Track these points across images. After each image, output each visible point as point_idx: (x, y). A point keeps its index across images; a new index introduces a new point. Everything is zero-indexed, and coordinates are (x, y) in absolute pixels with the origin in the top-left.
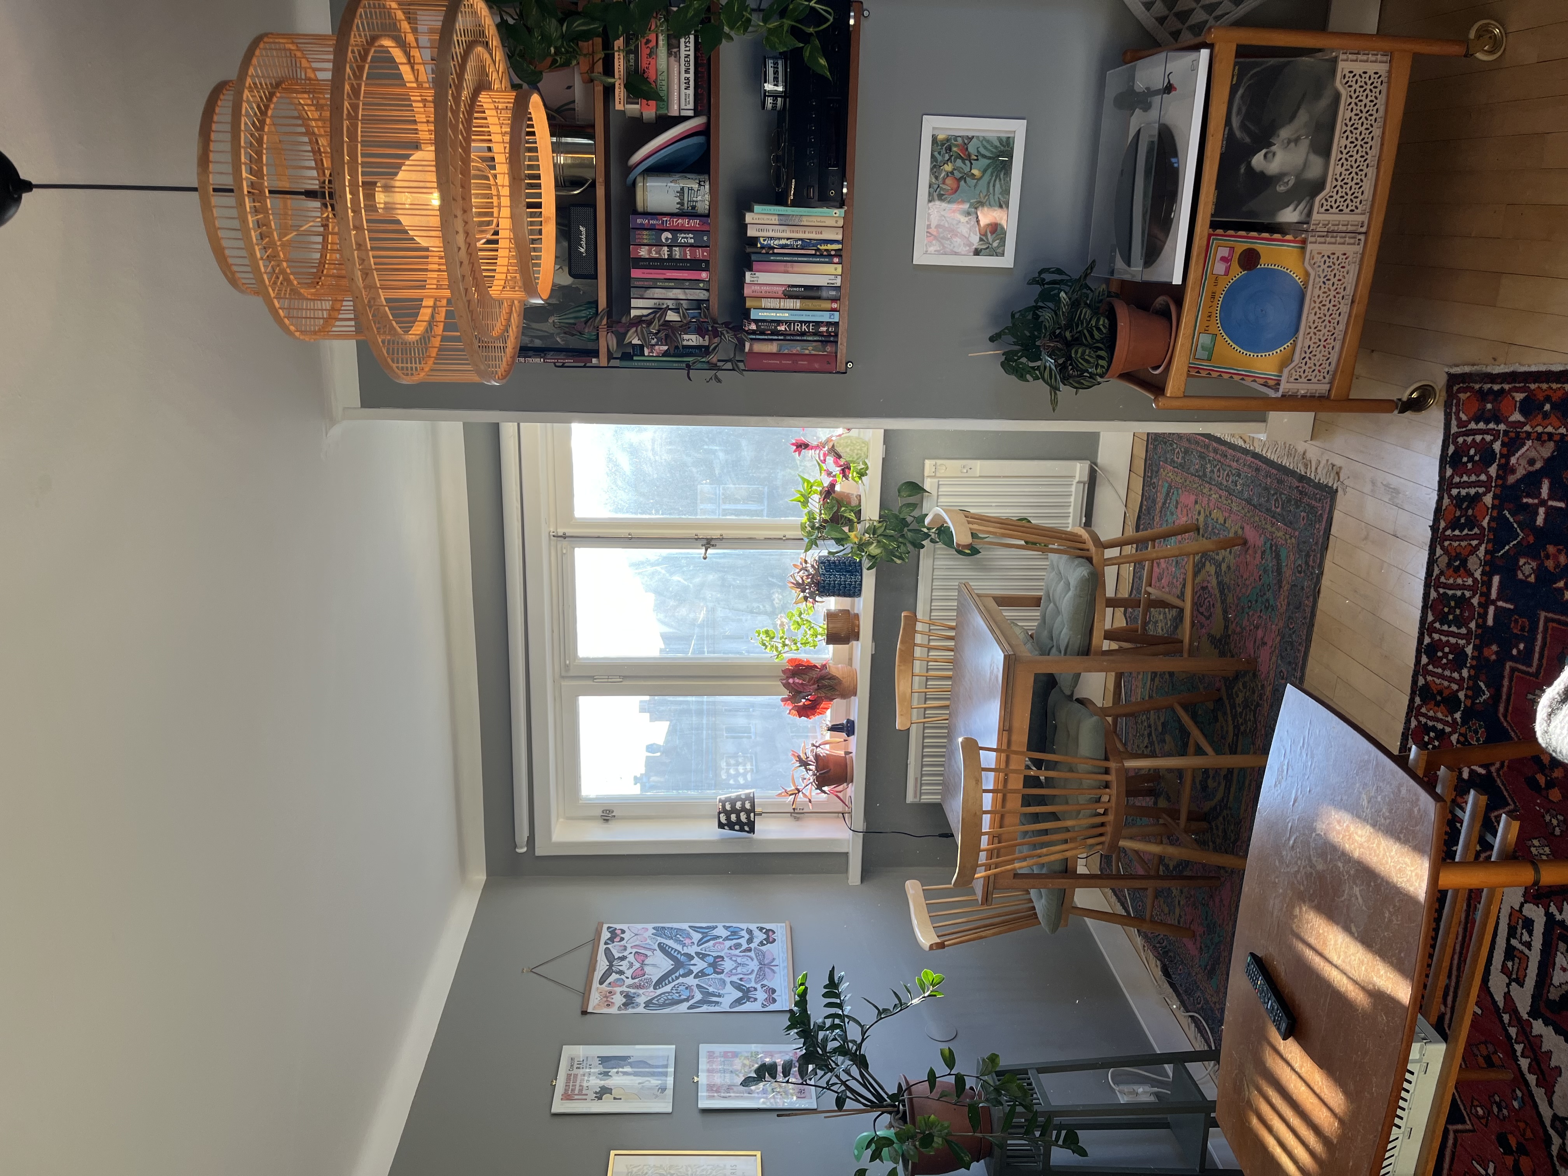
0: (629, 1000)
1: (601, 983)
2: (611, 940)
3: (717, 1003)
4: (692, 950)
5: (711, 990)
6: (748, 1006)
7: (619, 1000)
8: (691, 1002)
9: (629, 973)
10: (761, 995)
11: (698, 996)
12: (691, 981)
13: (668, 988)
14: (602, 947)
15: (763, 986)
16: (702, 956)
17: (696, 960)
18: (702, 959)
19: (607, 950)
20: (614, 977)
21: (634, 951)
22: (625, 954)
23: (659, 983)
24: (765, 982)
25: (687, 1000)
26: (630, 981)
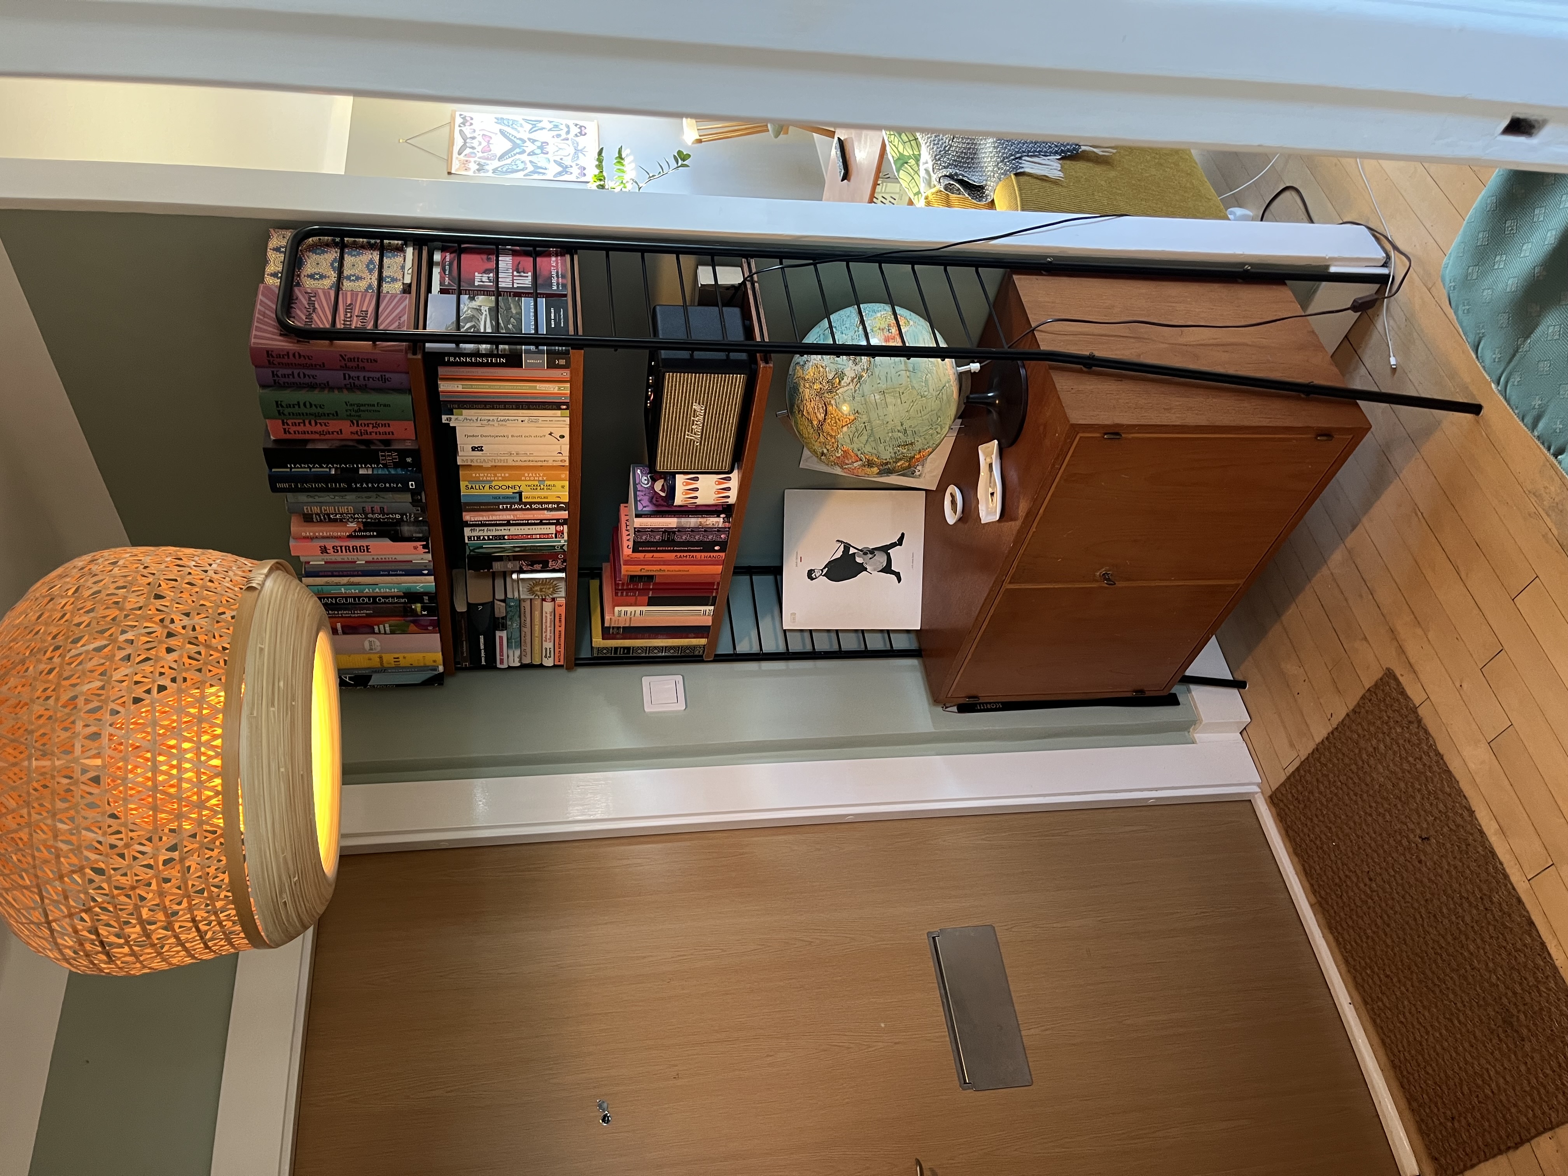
0: (481, 168)
1: (460, 154)
2: (464, 124)
3: (544, 174)
4: (525, 136)
5: (539, 165)
6: (566, 177)
7: (473, 167)
8: (526, 172)
9: (479, 149)
10: (575, 171)
11: (530, 168)
12: (524, 157)
13: (509, 161)
14: (457, 129)
15: (577, 165)
16: (533, 141)
17: (528, 143)
18: (533, 143)
19: (461, 131)
20: (468, 151)
21: (482, 133)
22: (475, 135)
23: (501, 158)
24: (578, 162)
25: (522, 170)
26: (480, 154)
